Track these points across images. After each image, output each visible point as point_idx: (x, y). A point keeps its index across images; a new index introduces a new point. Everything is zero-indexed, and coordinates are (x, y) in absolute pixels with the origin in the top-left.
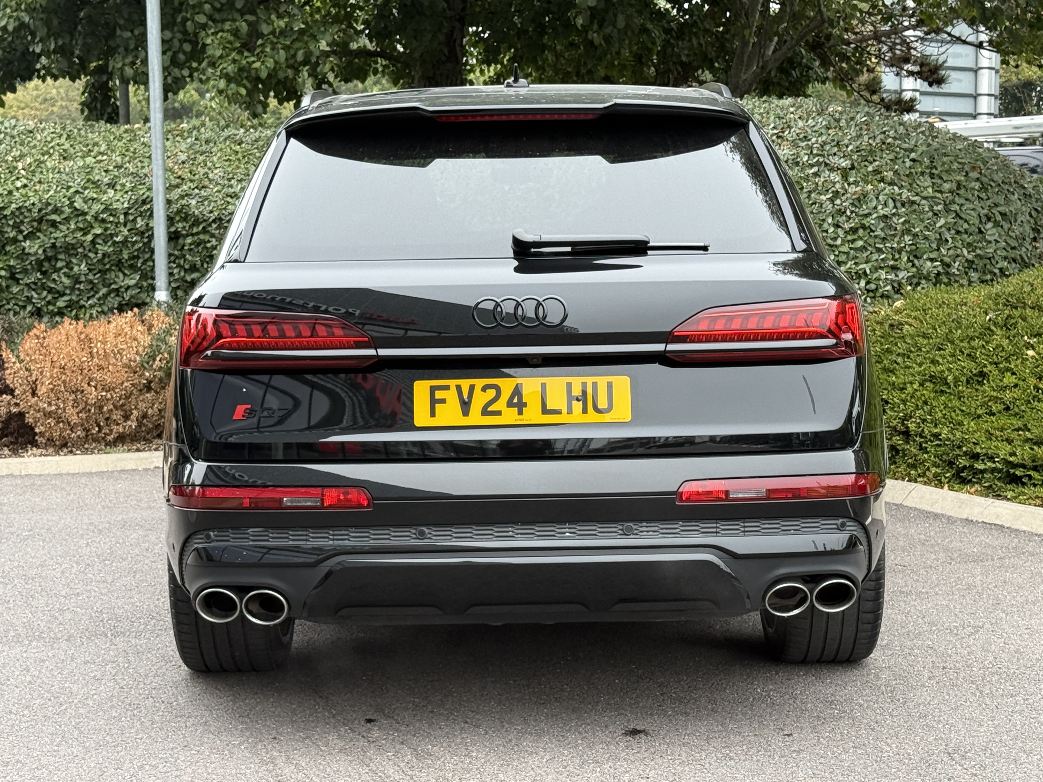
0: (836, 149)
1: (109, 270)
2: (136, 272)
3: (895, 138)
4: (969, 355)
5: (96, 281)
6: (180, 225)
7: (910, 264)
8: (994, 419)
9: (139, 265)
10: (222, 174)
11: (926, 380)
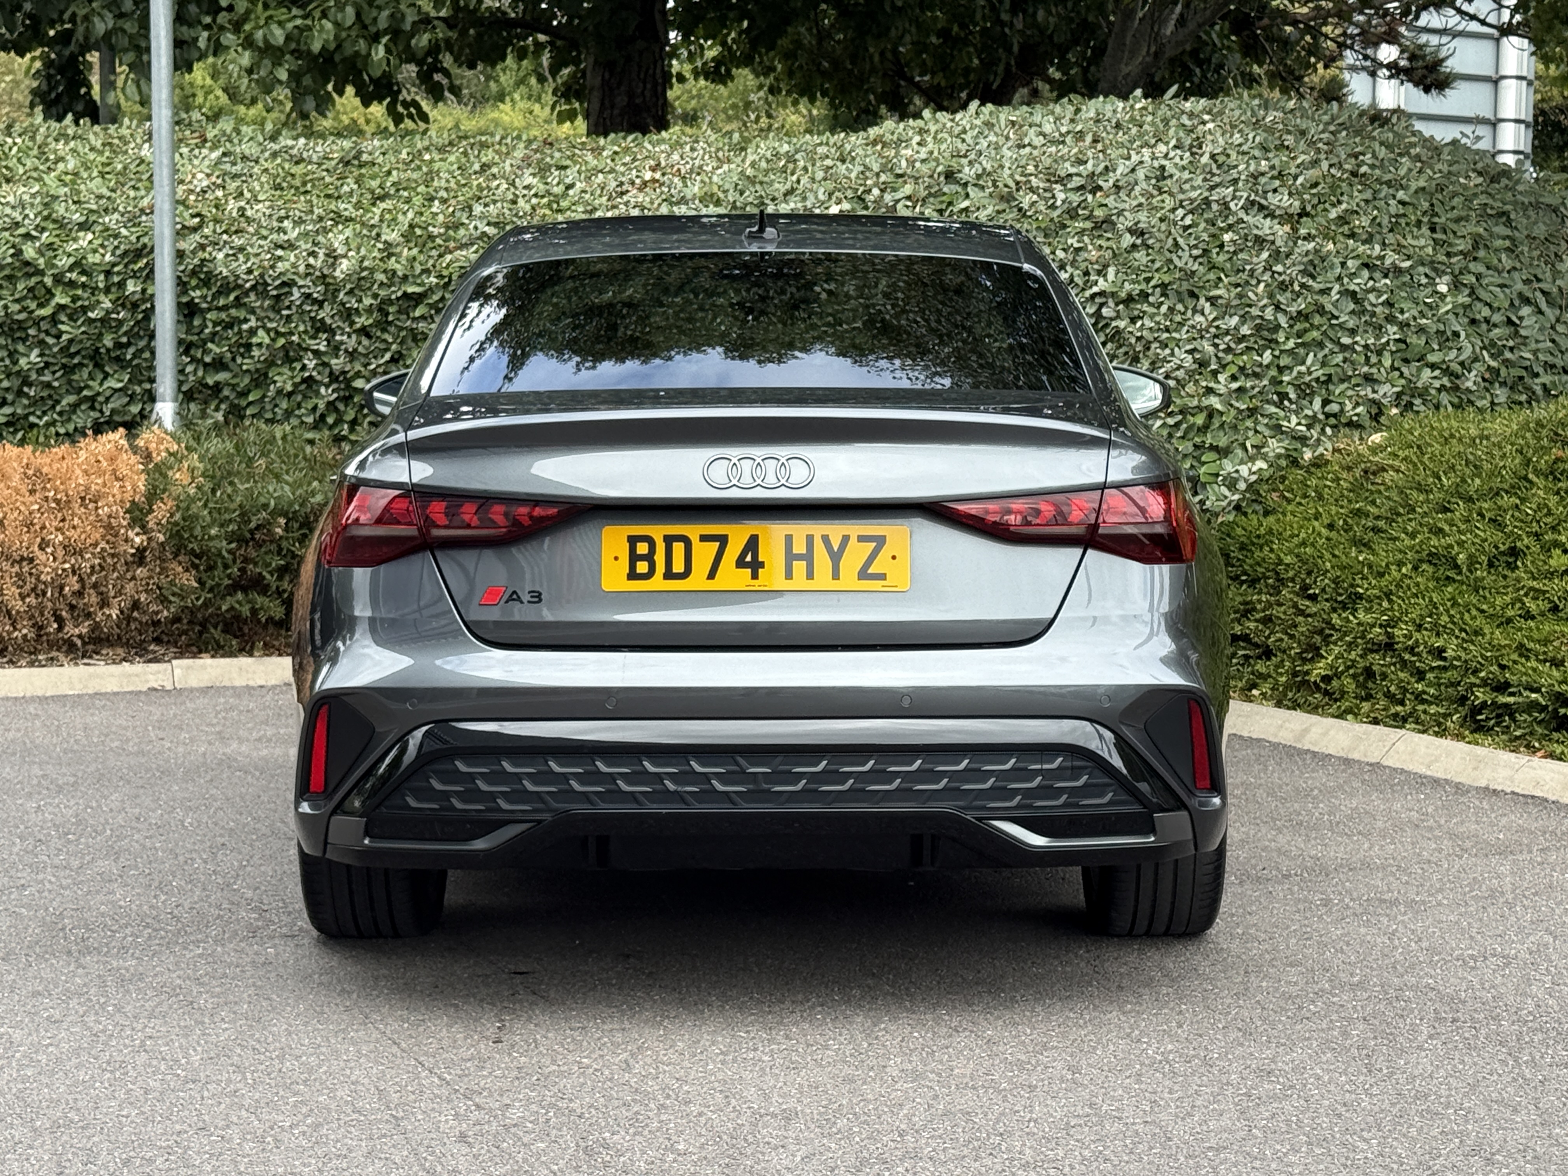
0: (1277, 183)
1: (81, 365)
2: (123, 368)
3: (1372, 167)
4: (1492, 521)
5: (56, 384)
6: (198, 293)
7: (1397, 373)
8: (1532, 624)
9: (128, 357)
10: (268, 212)
11: (1421, 561)
